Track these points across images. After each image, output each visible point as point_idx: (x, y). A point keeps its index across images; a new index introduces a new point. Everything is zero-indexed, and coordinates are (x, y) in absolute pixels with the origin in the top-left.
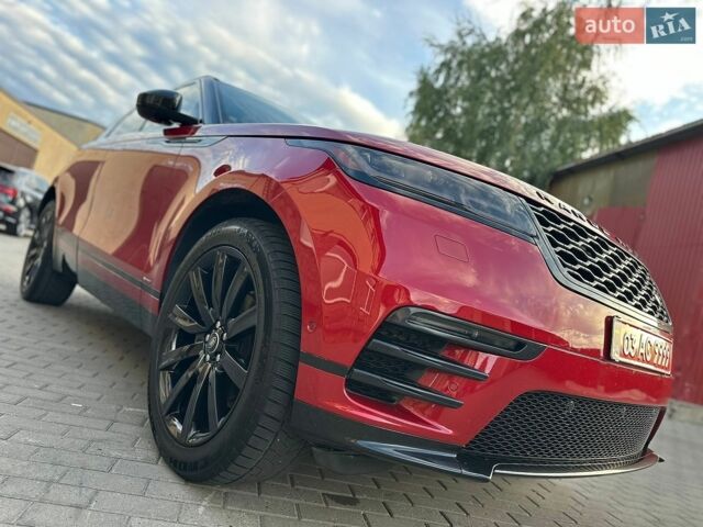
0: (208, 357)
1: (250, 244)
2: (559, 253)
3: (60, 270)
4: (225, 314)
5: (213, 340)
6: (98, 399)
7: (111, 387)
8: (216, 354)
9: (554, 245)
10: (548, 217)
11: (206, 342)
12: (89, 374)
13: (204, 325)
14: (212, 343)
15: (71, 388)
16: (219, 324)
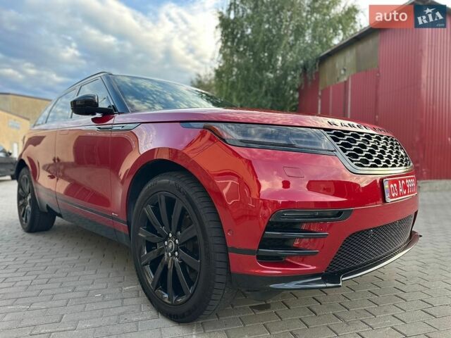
0: (170, 254)
1: (179, 190)
2: (349, 155)
3: (46, 211)
4: (174, 230)
6: (107, 287)
7: (109, 276)
9: (344, 151)
10: (337, 135)
11: (166, 246)
12: (93, 272)
13: (161, 236)
14: (170, 246)
15: (88, 285)
16: (170, 235)
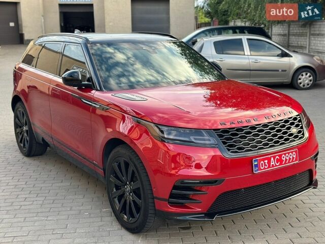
0: (128, 194)
2: (228, 146)
4: (129, 180)
5: (128, 188)
6: (92, 209)
7: (92, 201)
8: (130, 193)
9: (225, 143)
10: (223, 132)
11: (125, 189)
12: (81, 197)
13: (123, 183)
15: (79, 206)
16: (128, 183)
